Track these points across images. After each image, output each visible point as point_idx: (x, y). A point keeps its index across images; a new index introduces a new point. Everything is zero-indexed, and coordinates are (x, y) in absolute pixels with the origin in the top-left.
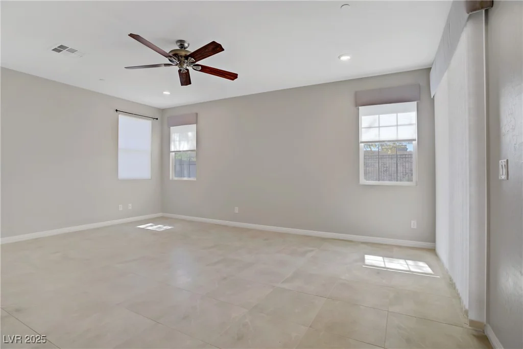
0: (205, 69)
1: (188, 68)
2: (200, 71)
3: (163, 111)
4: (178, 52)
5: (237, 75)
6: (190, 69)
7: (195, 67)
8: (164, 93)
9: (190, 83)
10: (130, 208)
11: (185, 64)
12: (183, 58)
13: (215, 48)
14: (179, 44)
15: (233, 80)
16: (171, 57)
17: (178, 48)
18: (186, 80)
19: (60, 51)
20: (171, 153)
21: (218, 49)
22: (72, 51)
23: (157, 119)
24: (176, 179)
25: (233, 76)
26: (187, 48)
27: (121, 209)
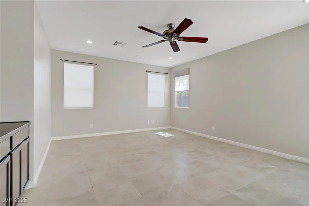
0: (186, 39)
1: (174, 40)
2: (182, 41)
3: (171, 69)
4: (168, 32)
5: (207, 38)
6: (176, 40)
7: (179, 39)
8: (169, 58)
9: (179, 50)
10: (153, 123)
11: (173, 38)
12: (171, 35)
13: (187, 23)
14: (169, 26)
15: (205, 42)
16: (163, 35)
17: (169, 29)
18: (176, 48)
19: (116, 45)
20: (175, 93)
21: (189, 23)
22: (121, 43)
23: (168, 74)
24: (178, 107)
25: (204, 40)
26: (174, 28)
27: (149, 123)
